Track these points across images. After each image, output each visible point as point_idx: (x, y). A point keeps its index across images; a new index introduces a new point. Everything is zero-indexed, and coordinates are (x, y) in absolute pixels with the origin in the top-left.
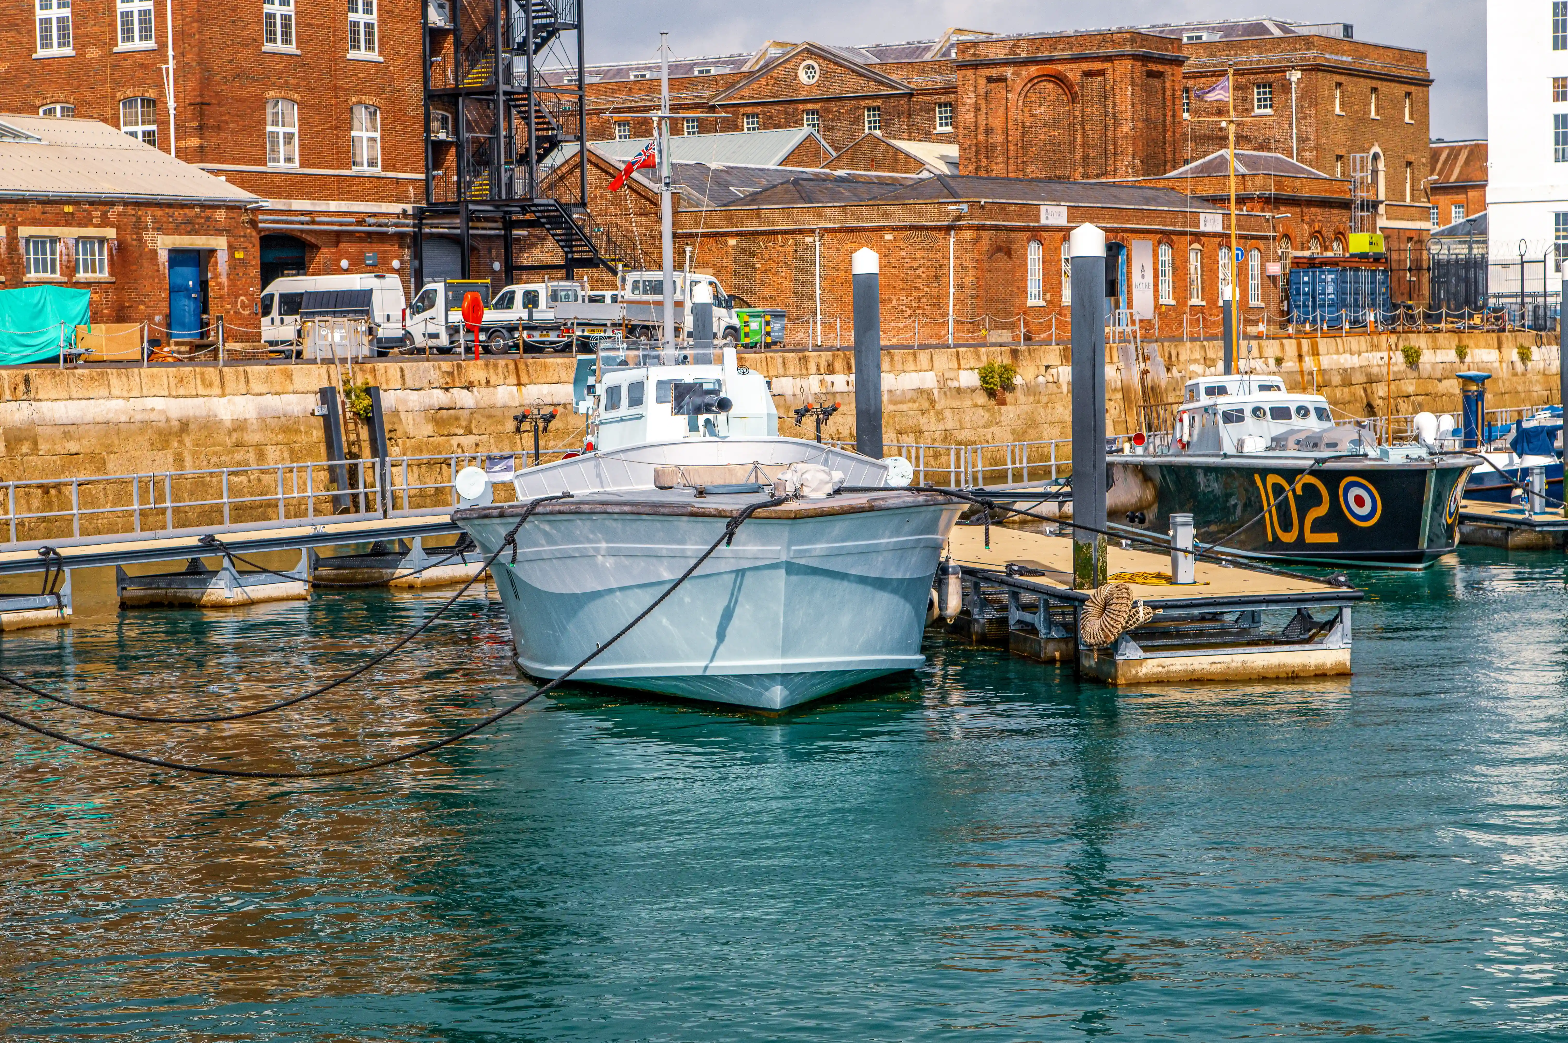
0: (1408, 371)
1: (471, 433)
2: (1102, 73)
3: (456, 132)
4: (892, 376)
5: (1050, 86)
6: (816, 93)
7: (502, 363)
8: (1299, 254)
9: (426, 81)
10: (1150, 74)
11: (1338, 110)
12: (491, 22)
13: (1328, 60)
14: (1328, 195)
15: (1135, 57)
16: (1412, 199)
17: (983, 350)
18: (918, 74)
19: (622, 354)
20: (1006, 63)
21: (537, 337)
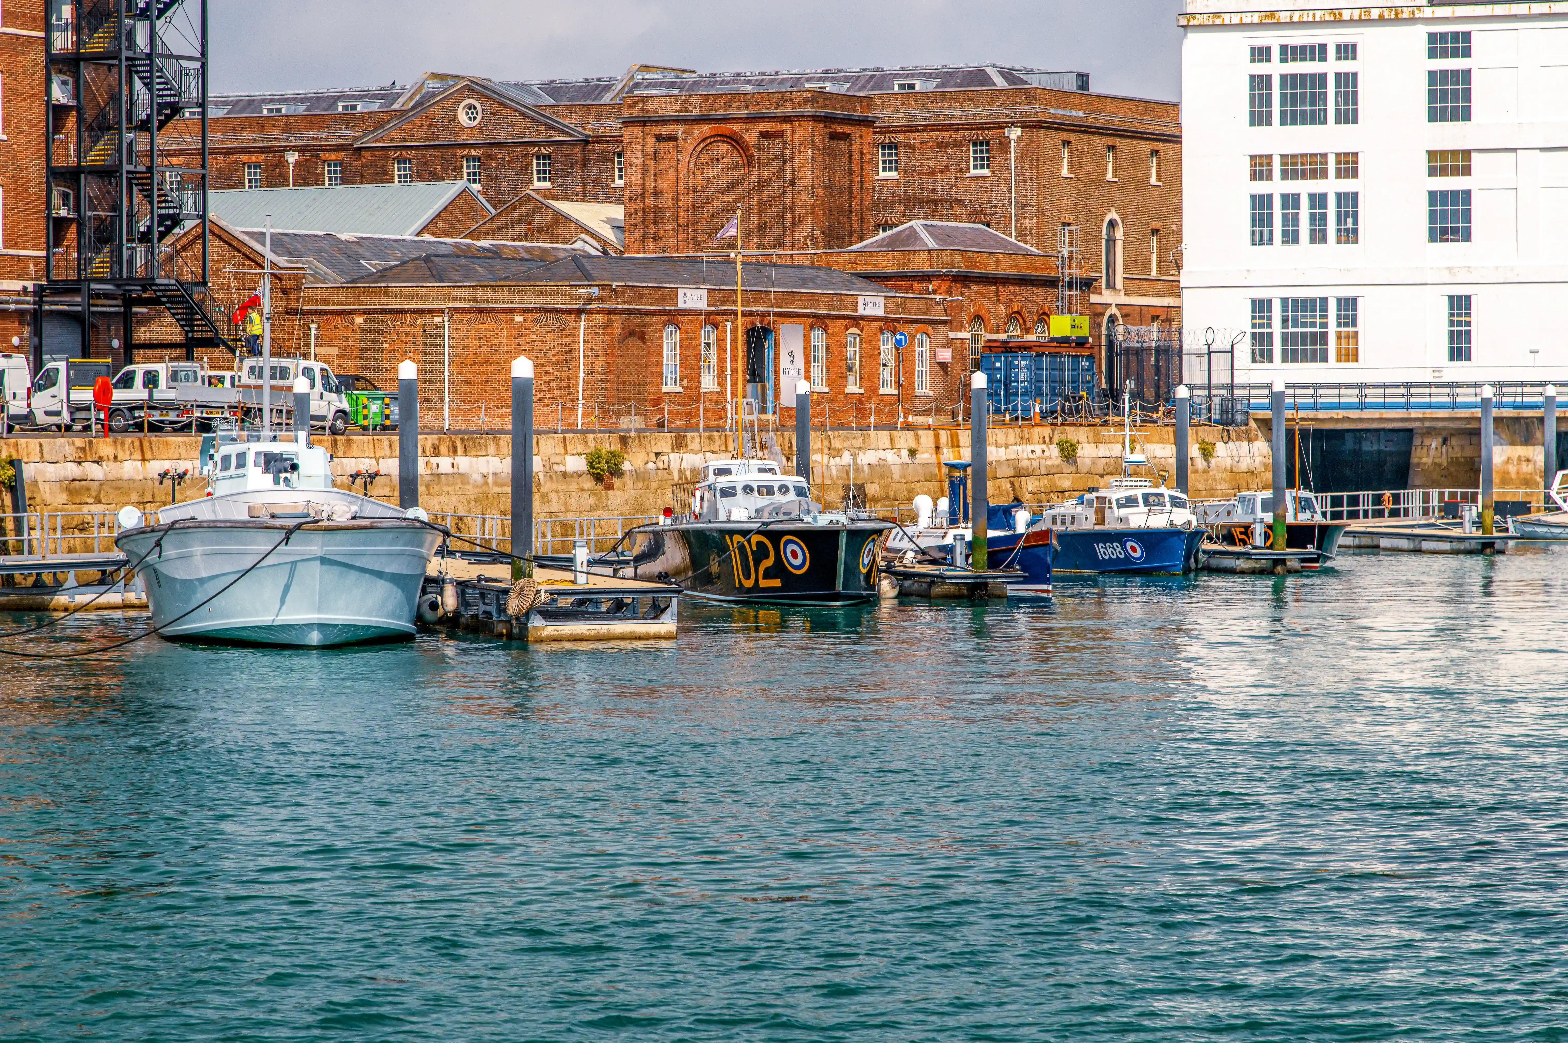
0: (1064, 465)
1: (100, 502)
2: (780, 134)
3: (77, 208)
4: (497, 459)
5: (726, 146)
6: (479, 138)
7: (128, 440)
8: (995, 337)
9: (48, 159)
10: (834, 136)
11: (1065, 172)
12: (115, 98)
13: (1053, 116)
14: (1029, 272)
15: (816, 118)
16: (1159, 272)
17: (590, 436)
18: (596, 119)
19: (234, 434)
20: (677, 121)
21: (156, 416)
